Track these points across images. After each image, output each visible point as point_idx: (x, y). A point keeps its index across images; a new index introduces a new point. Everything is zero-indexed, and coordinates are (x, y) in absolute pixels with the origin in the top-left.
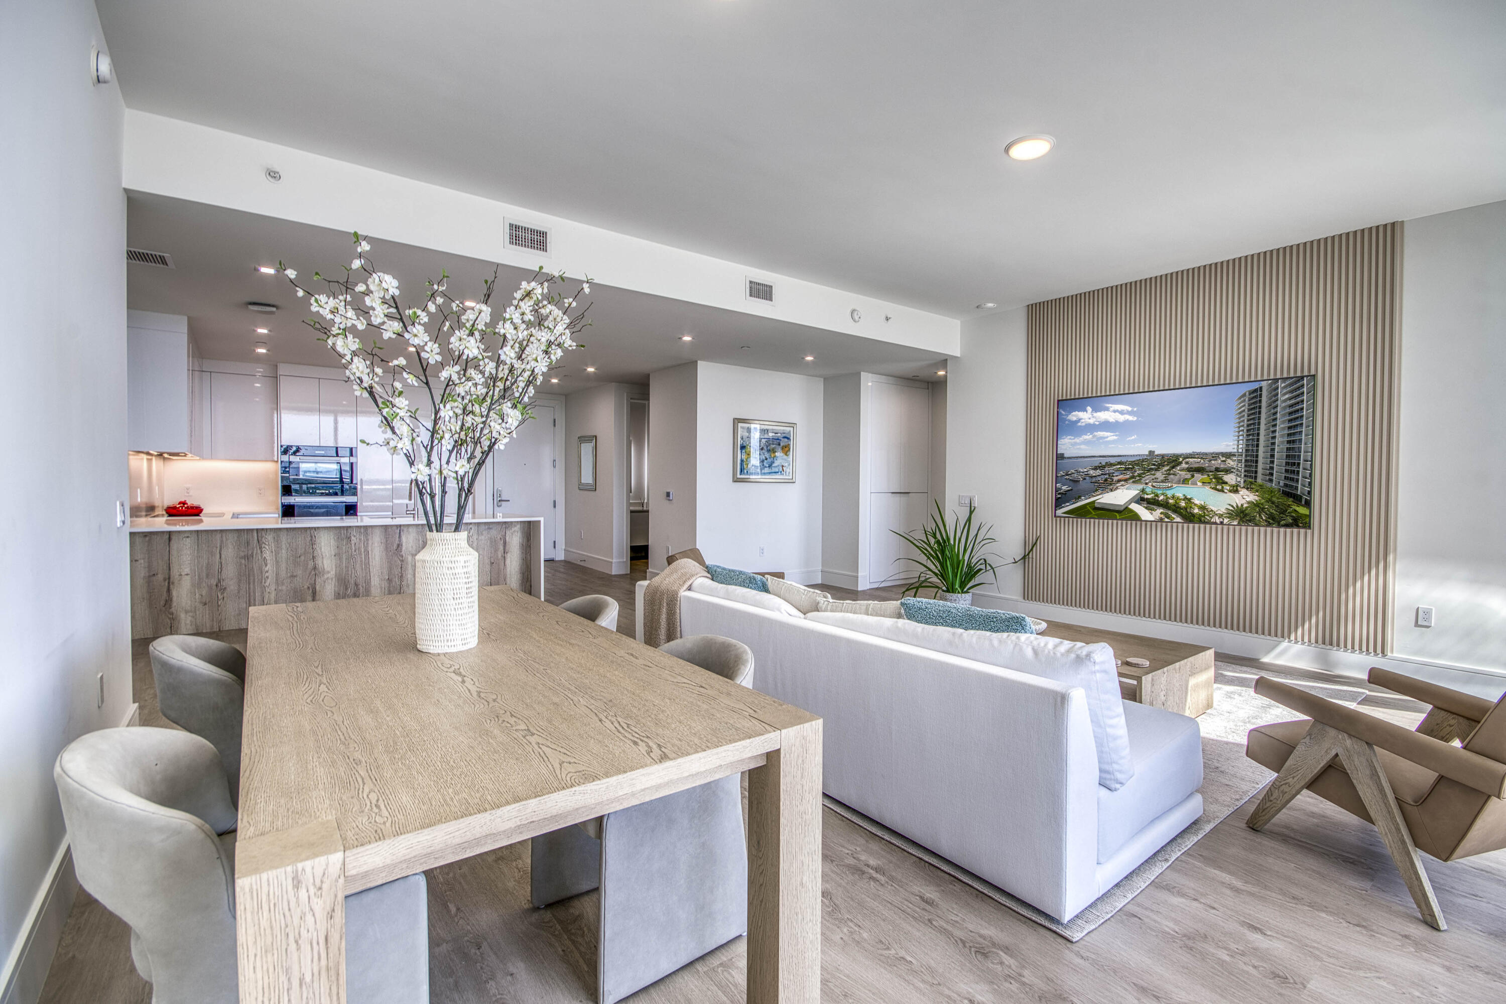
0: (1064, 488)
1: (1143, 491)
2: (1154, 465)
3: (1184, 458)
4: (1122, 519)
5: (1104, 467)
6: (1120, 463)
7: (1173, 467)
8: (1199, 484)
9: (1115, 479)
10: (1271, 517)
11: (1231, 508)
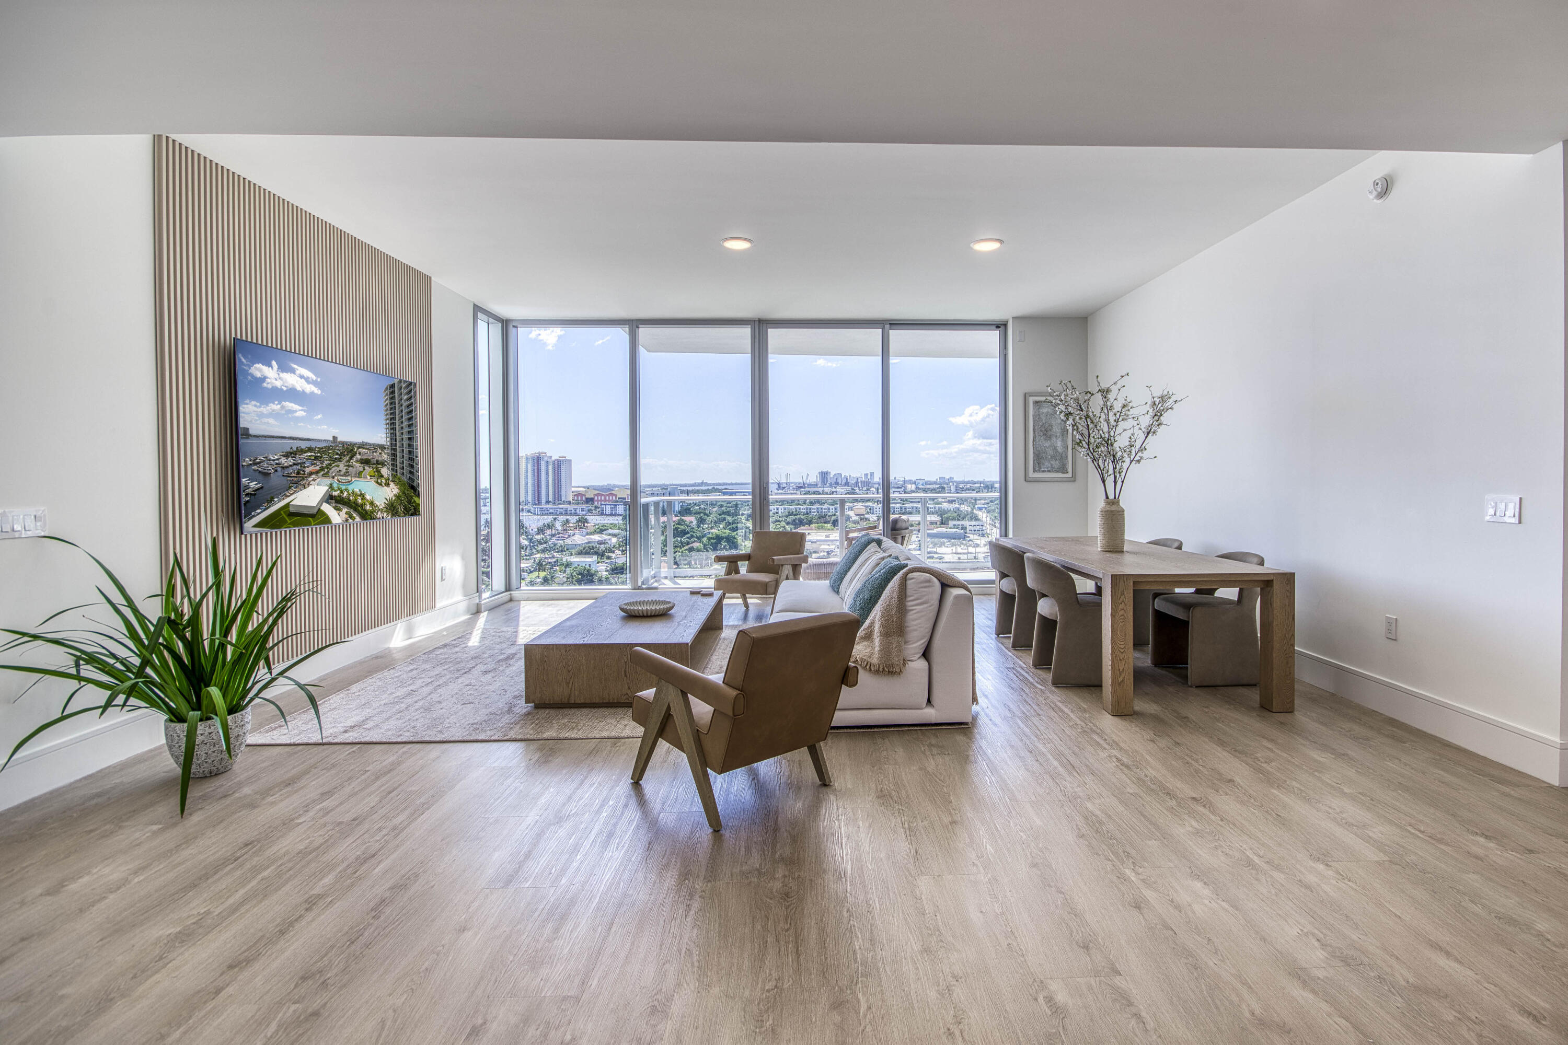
0: (253, 485)
1: (331, 486)
2: (337, 454)
3: (358, 448)
4: (318, 524)
5: (295, 453)
6: (310, 449)
7: (351, 458)
8: (369, 477)
9: (307, 470)
10: (405, 509)
11: (387, 502)
